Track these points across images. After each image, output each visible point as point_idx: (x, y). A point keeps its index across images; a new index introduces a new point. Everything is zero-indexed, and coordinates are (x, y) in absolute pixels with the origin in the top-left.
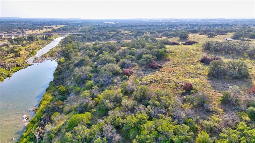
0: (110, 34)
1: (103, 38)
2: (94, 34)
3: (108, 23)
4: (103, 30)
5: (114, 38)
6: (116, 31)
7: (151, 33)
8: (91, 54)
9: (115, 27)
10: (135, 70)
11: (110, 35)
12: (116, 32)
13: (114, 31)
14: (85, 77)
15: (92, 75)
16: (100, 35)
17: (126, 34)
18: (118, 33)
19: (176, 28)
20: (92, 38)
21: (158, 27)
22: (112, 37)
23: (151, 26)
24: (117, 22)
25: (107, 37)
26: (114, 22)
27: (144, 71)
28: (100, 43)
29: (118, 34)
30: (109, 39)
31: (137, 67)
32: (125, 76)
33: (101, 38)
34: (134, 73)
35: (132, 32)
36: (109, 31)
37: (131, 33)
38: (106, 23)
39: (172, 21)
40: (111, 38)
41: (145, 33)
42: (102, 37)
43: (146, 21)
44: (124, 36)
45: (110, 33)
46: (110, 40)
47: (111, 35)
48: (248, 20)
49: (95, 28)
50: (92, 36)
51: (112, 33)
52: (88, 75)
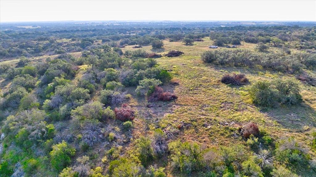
0: (40, 45)
1: (29, 51)
2: (10, 46)
3: (24, 27)
4: (21, 38)
5: (47, 50)
6: (47, 40)
7: (104, 41)
8: (27, 83)
9: (39, 33)
10: (135, 108)
11: (40, 47)
12: (48, 42)
13: (45, 39)
14: (40, 133)
15: (51, 126)
16: (22, 47)
17: (66, 44)
18: (52, 42)
19: (130, 33)
20: (9, 51)
21: (105, 32)
22: (44, 48)
23: (93, 31)
24: (37, 26)
25: (35, 50)
26: (33, 27)
27: (152, 107)
28: (30, 61)
29: (52, 44)
30: (40, 52)
31: (134, 102)
32: (126, 122)
33: (24, 51)
34: (136, 113)
35: (73, 40)
36: (36, 41)
37: (73, 42)
38: (20, 27)
39: (115, 24)
40: (43, 51)
41: (94, 41)
42: (27, 50)
43: (81, 24)
44: (64, 47)
45: (38, 44)
46: (42, 53)
47: (42, 46)
48: (196, 23)
49: (7, 36)
50: (8, 49)
51: (43, 43)
52: (44, 130)
